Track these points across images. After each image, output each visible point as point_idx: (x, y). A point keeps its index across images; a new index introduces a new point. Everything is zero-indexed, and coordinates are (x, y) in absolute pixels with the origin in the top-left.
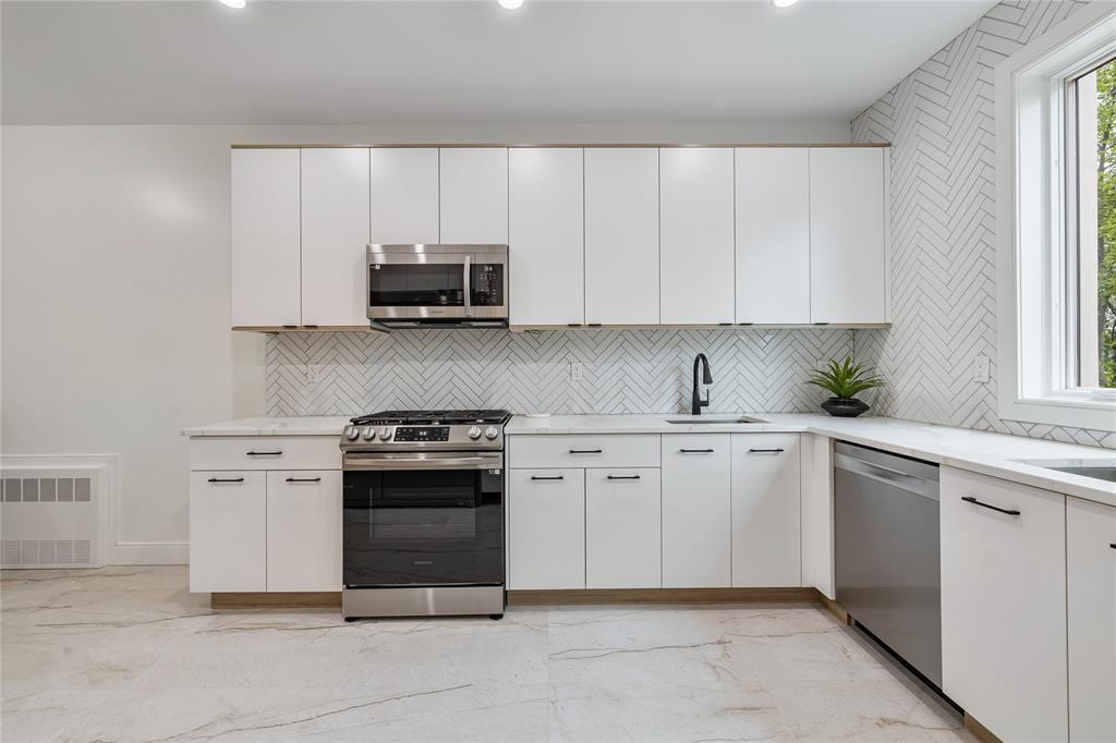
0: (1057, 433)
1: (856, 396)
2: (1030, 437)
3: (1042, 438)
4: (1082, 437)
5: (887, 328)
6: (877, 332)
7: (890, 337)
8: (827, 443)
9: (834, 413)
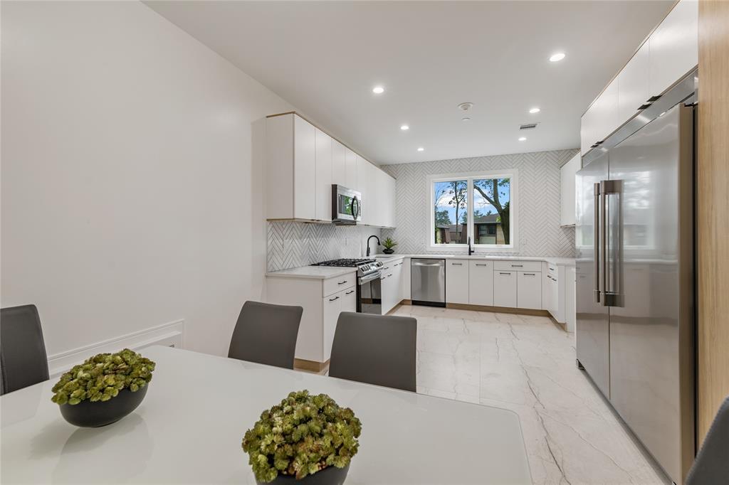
0: (438, 253)
1: (391, 248)
2: (433, 254)
5: (395, 229)
6: (391, 230)
7: (395, 232)
8: (410, 260)
9: (386, 253)
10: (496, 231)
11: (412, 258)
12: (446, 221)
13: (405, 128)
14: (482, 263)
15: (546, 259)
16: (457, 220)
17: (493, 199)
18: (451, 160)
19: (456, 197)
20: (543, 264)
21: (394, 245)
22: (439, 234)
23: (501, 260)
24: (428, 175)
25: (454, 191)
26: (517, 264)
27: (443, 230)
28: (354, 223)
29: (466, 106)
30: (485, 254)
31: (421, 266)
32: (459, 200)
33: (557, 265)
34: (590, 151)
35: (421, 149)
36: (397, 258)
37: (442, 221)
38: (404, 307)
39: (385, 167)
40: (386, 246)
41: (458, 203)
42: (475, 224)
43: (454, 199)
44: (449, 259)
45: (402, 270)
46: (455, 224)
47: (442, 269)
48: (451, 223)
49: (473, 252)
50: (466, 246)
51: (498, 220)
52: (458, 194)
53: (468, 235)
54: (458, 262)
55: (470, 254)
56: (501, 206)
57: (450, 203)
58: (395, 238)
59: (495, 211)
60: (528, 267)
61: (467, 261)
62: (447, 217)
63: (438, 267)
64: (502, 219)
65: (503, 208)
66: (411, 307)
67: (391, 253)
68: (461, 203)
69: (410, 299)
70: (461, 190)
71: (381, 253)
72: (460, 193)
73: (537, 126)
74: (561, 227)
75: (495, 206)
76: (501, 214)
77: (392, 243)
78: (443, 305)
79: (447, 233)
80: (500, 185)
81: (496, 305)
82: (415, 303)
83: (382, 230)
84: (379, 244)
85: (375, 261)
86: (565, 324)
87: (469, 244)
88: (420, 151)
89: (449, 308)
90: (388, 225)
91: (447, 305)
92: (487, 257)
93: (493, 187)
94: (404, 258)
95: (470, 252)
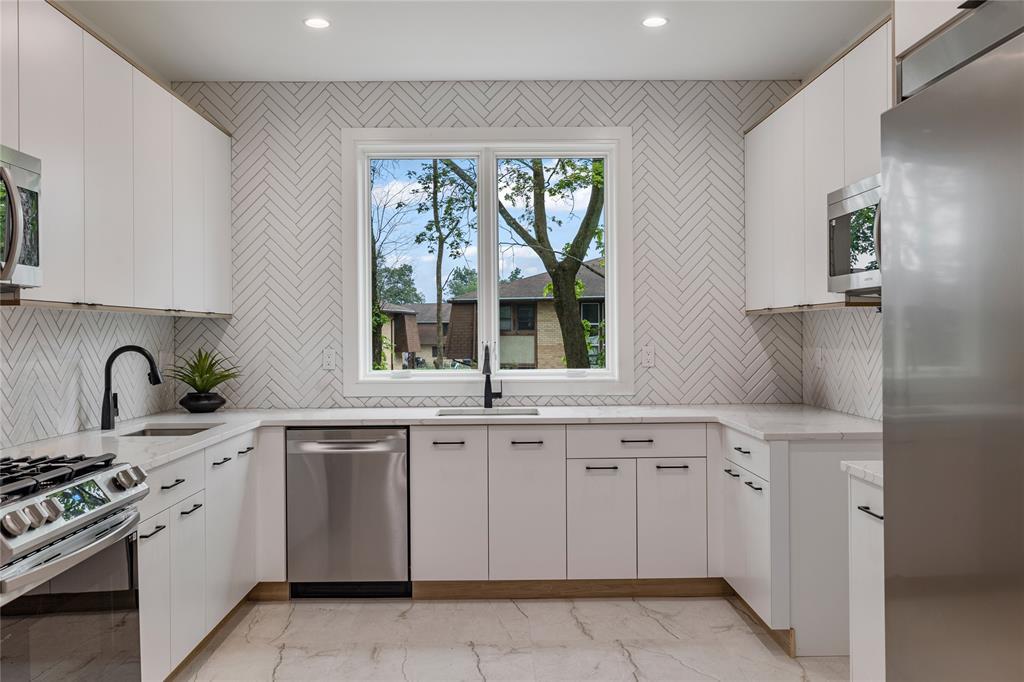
0: (384, 402)
1: (214, 390)
2: (366, 407)
3: (375, 407)
4: (399, 402)
5: (227, 318)
6: (213, 323)
7: (229, 329)
9: (194, 410)
10: (534, 320)
11: (289, 428)
12: (408, 292)
14: (529, 437)
15: (721, 415)
16: (440, 290)
17: (533, 234)
18: (427, 84)
19: (437, 221)
20: (713, 432)
21: (224, 377)
22: (387, 331)
23: (590, 423)
24: (346, 131)
25: (429, 204)
26: (637, 435)
27: (398, 318)
28: (7, 295)
30: (536, 401)
31: (326, 456)
32: (445, 231)
33: (768, 439)
36: (233, 428)
37: (395, 295)
38: (262, 609)
40: (194, 385)
41: (442, 241)
42: (503, 304)
43: (429, 228)
44: (423, 425)
45: (249, 478)
46: (434, 301)
47: (397, 460)
48: (419, 299)
49: (499, 395)
50: (477, 375)
51: (546, 294)
52: (441, 212)
53: (481, 339)
54: (450, 437)
55: (488, 404)
56: (553, 253)
57: (419, 240)
58: (226, 351)
60: (669, 444)
61: (481, 431)
62: (409, 283)
63: (383, 457)
64: (557, 289)
65: (559, 258)
66: (283, 609)
67: (211, 410)
68: (449, 240)
69: (284, 580)
70: (450, 201)
71: (173, 411)
72: (448, 212)
74: (748, 313)
75: (540, 252)
76: (554, 276)
77: (218, 369)
78: (401, 591)
79: (412, 331)
80: (552, 193)
82: (302, 591)
83: (178, 323)
84: (154, 378)
85: (108, 464)
86: (788, 633)
87: (487, 370)
89: (421, 598)
90: (195, 300)
91: (414, 591)
92: (546, 413)
93: (531, 200)
94: (259, 430)
95: (490, 397)
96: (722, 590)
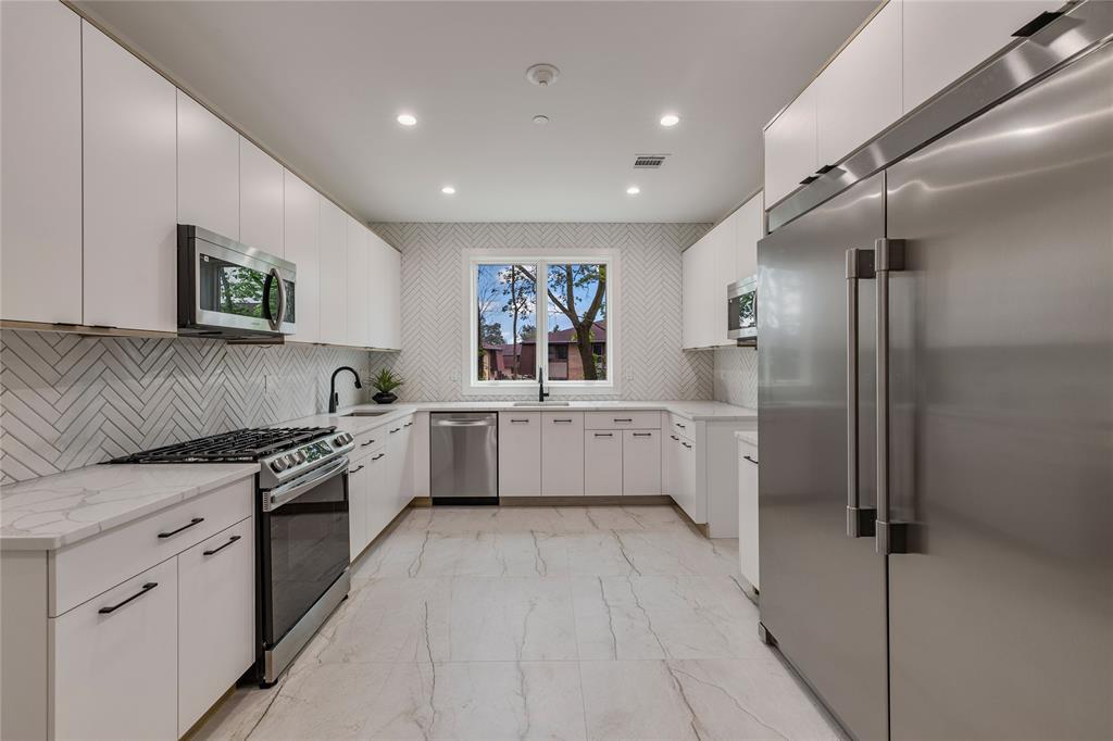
0: (484, 398)
1: (391, 391)
3: (479, 401)
5: (398, 352)
6: (391, 355)
7: (399, 358)
8: (427, 416)
9: (380, 402)
10: (567, 354)
11: (432, 412)
12: (498, 339)
13: (407, 120)
14: (564, 418)
15: (670, 406)
16: (516, 337)
17: (566, 307)
18: (507, 224)
19: (514, 300)
20: (664, 415)
21: (396, 384)
22: (486, 359)
23: (597, 410)
24: (464, 249)
25: (510, 290)
26: (623, 417)
27: (493, 353)
28: (277, 339)
29: (544, 72)
30: (568, 398)
31: (453, 428)
32: (518, 305)
33: (695, 419)
34: (799, 189)
35: (449, 190)
36: (401, 412)
37: (491, 339)
38: (417, 511)
39: (378, 225)
40: (380, 388)
41: (517, 310)
42: (550, 345)
43: (510, 304)
44: (505, 411)
45: (410, 440)
46: (513, 343)
47: (491, 430)
48: (505, 342)
49: (547, 395)
50: (534, 383)
51: (573, 339)
52: (516, 295)
53: (538, 365)
54: (521, 417)
55: (542, 400)
56: (577, 317)
57: (504, 310)
58: (398, 370)
59: (570, 325)
60: (641, 422)
61: (538, 414)
62: (499, 333)
63: (484, 429)
64: (579, 337)
65: (580, 320)
66: (428, 511)
67: (389, 402)
68: (521, 310)
69: (428, 495)
70: (521, 289)
71: (369, 403)
72: (520, 294)
73: (664, 162)
74: (684, 350)
75: (570, 317)
76: (578, 330)
77: (393, 380)
78: (493, 502)
79: (500, 359)
80: (577, 285)
81: (590, 493)
82: (438, 502)
83: (371, 355)
84: (358, 385)
85: (332, 432)
86: (706, 525)
87: (541, 381)
88: (448, 196)
89: (504, 506)
90: (380, 343)
91: (500, 502)
92: (573, 405)
93: (565, 289)
94: (415, 413)
95: (543, 396)
96: (669, 502)
